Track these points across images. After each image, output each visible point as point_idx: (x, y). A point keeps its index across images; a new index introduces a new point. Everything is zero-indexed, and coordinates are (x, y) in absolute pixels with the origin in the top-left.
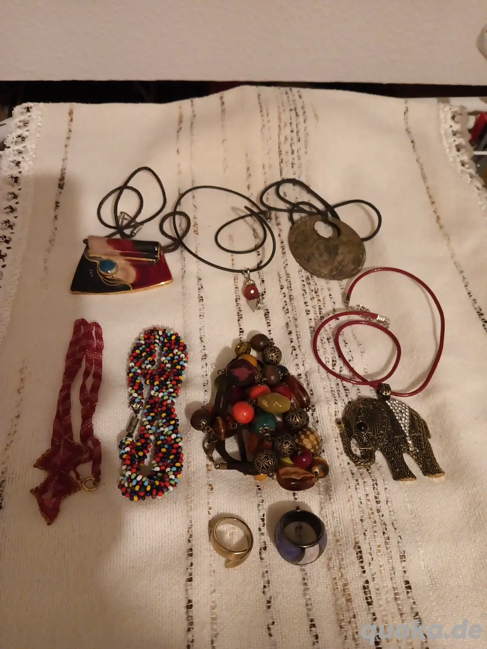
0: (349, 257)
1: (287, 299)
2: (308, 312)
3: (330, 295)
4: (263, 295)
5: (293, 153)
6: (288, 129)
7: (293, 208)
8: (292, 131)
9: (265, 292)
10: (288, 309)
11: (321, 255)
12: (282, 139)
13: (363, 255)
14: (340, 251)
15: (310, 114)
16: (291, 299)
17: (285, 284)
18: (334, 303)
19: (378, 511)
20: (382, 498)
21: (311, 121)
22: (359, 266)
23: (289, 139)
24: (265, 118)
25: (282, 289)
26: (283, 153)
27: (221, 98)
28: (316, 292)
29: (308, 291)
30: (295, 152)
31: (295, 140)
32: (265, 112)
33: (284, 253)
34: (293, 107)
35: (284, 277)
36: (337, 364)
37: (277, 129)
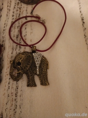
2: (13, 16)
3: (26, 10)
16: (9, 11)
18: (27, 13)
19: (15, 100)
20: (19, 94)
28: (20, 8)
29: (16, 8)
36: (19, 37)
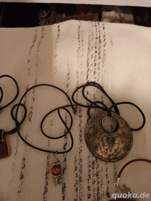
0: (122, 145)
1: (78, 179)
2: (89, 196)
4: (64, 171)
5: (95, 65)
6: (94, 50)
7: (91, 105)
8: (96, 52)
9: (65, 169)
10: (77, 188)
11: (104, 145)
12: (90, 57)
13: (131, 142)
14: (116, 142)
15: (108, 41)
16: (80, 180)
17: (78, 167)
21: (108, 46)
22: (127, 151)
23: (94, 56)
24: (81, 43)
25: (76, 170)
26: (90, 64)
27: (59, 27)
29: (92, 175)
30: (97, 65)
31: (97, 58)
32: (81, 39)
33: (81, 141)
34: (98, 36)
35: (78, 161)
37: (87, 50)
